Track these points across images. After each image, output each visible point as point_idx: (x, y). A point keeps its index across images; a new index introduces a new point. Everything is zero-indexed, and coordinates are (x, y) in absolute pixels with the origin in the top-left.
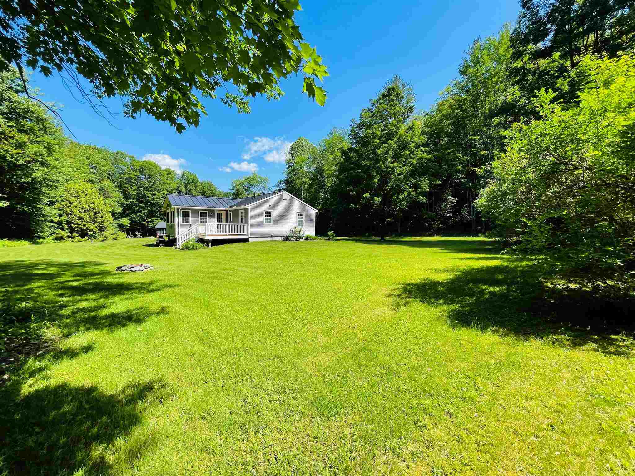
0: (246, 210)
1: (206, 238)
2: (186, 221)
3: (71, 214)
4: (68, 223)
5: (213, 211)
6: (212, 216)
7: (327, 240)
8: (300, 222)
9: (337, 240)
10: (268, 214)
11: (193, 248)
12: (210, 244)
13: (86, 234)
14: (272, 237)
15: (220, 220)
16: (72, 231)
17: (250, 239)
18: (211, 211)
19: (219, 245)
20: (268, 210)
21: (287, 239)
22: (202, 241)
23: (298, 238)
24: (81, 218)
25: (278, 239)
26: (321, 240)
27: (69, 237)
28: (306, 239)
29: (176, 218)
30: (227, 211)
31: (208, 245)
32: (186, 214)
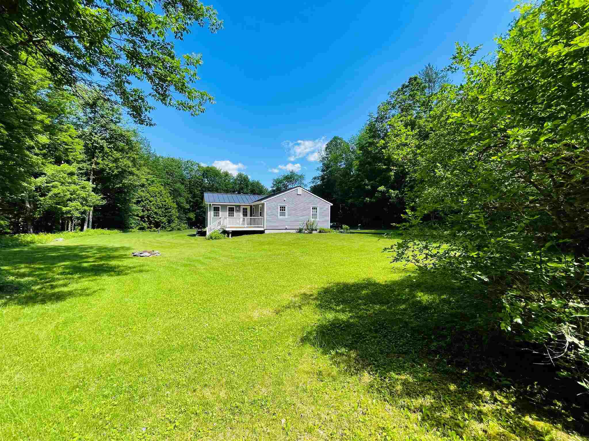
0: (263, 205)
1: (227, 229)
2: (216, 215)
3: (150, 210)
4: (148, 217)
5: (239, 206)
6: (238, 211)
7: (342, 232)
8: (314, 216)
9: (351, 233)
10: (283, 208)
11: (215, 238)
12: (230, 235)
13: (159, 226)
14: (286, 229)
15: (245, 214)
16: (150, 223)
17: (266, 231)
18: (237, 206)
19: (238, 236)
20: (283, 205)
21: (300, 231)
22: (225, 232)
23: (311, 231)
24: (156, 213)
25: (292, 231)
26: (334, 232)
27: (148, 228)
28: (320, 232)
29: (209, 213)
30: (251, 206)
31: (228, 236)
32: (216, 209)
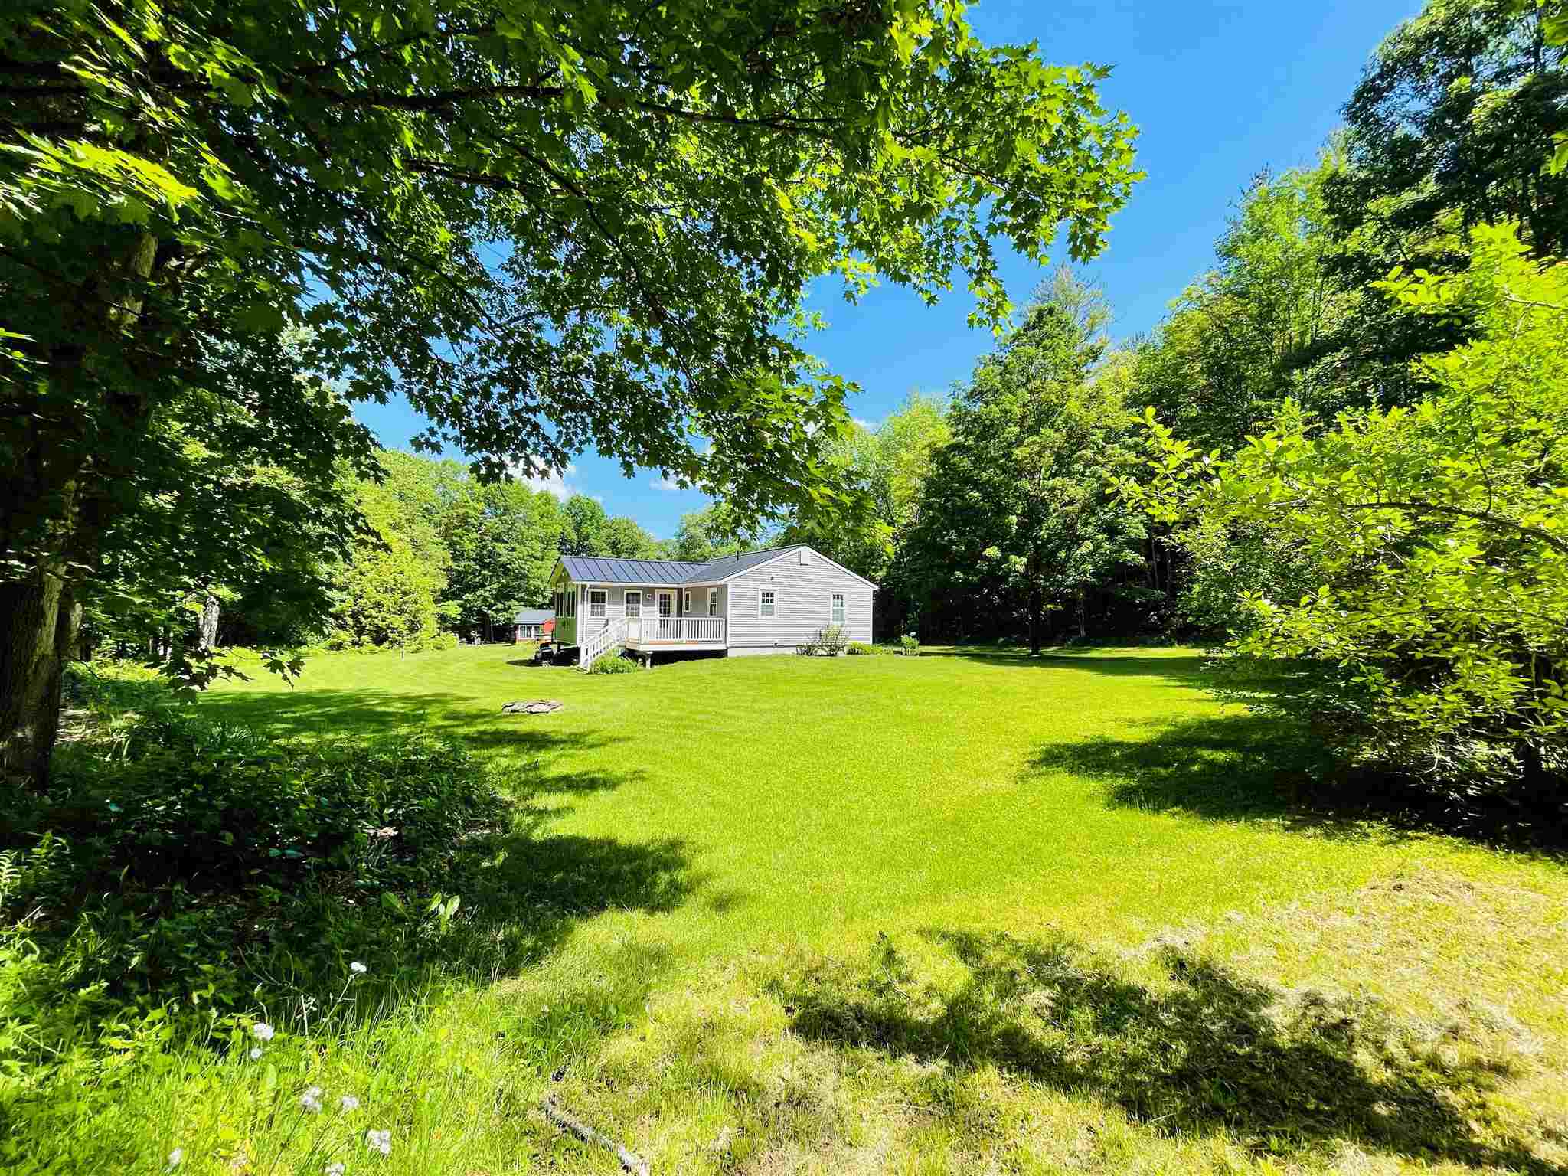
0: (723, 589)
1: (642, 648)
2: (597, 612)
3: (361, 597)
5: (652, 590)
6: (649, 602)
7: (901, 653)
8: (839, 615)
9: (922, 654)
10: (768, 597)
11: (616, 671)
12: (648, 662)
13: (386, 638)
14: (776, 646)
15: (665, 611)
16: (361, 630)
17: (730, 653)
18: (645, 590)
19: (667, 663)
20: (768, 587)
21: (809, 651)
23: (833, 650)
24: (379, 605)
25: (788, 651)
26: (885, 652)
27: (354, 643)
28: (852, 653)
29: (579, 607)
30: (680, 591)
31: (644, 664)
32: (598, 598)
